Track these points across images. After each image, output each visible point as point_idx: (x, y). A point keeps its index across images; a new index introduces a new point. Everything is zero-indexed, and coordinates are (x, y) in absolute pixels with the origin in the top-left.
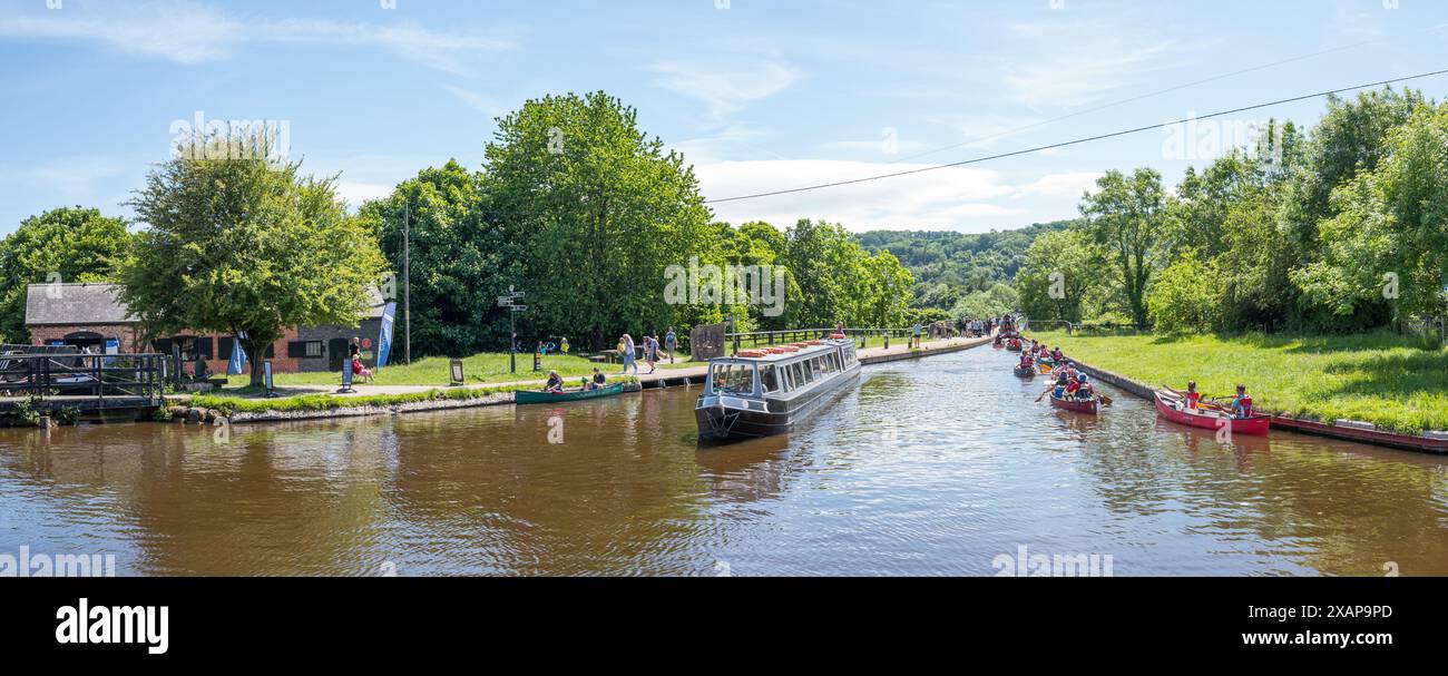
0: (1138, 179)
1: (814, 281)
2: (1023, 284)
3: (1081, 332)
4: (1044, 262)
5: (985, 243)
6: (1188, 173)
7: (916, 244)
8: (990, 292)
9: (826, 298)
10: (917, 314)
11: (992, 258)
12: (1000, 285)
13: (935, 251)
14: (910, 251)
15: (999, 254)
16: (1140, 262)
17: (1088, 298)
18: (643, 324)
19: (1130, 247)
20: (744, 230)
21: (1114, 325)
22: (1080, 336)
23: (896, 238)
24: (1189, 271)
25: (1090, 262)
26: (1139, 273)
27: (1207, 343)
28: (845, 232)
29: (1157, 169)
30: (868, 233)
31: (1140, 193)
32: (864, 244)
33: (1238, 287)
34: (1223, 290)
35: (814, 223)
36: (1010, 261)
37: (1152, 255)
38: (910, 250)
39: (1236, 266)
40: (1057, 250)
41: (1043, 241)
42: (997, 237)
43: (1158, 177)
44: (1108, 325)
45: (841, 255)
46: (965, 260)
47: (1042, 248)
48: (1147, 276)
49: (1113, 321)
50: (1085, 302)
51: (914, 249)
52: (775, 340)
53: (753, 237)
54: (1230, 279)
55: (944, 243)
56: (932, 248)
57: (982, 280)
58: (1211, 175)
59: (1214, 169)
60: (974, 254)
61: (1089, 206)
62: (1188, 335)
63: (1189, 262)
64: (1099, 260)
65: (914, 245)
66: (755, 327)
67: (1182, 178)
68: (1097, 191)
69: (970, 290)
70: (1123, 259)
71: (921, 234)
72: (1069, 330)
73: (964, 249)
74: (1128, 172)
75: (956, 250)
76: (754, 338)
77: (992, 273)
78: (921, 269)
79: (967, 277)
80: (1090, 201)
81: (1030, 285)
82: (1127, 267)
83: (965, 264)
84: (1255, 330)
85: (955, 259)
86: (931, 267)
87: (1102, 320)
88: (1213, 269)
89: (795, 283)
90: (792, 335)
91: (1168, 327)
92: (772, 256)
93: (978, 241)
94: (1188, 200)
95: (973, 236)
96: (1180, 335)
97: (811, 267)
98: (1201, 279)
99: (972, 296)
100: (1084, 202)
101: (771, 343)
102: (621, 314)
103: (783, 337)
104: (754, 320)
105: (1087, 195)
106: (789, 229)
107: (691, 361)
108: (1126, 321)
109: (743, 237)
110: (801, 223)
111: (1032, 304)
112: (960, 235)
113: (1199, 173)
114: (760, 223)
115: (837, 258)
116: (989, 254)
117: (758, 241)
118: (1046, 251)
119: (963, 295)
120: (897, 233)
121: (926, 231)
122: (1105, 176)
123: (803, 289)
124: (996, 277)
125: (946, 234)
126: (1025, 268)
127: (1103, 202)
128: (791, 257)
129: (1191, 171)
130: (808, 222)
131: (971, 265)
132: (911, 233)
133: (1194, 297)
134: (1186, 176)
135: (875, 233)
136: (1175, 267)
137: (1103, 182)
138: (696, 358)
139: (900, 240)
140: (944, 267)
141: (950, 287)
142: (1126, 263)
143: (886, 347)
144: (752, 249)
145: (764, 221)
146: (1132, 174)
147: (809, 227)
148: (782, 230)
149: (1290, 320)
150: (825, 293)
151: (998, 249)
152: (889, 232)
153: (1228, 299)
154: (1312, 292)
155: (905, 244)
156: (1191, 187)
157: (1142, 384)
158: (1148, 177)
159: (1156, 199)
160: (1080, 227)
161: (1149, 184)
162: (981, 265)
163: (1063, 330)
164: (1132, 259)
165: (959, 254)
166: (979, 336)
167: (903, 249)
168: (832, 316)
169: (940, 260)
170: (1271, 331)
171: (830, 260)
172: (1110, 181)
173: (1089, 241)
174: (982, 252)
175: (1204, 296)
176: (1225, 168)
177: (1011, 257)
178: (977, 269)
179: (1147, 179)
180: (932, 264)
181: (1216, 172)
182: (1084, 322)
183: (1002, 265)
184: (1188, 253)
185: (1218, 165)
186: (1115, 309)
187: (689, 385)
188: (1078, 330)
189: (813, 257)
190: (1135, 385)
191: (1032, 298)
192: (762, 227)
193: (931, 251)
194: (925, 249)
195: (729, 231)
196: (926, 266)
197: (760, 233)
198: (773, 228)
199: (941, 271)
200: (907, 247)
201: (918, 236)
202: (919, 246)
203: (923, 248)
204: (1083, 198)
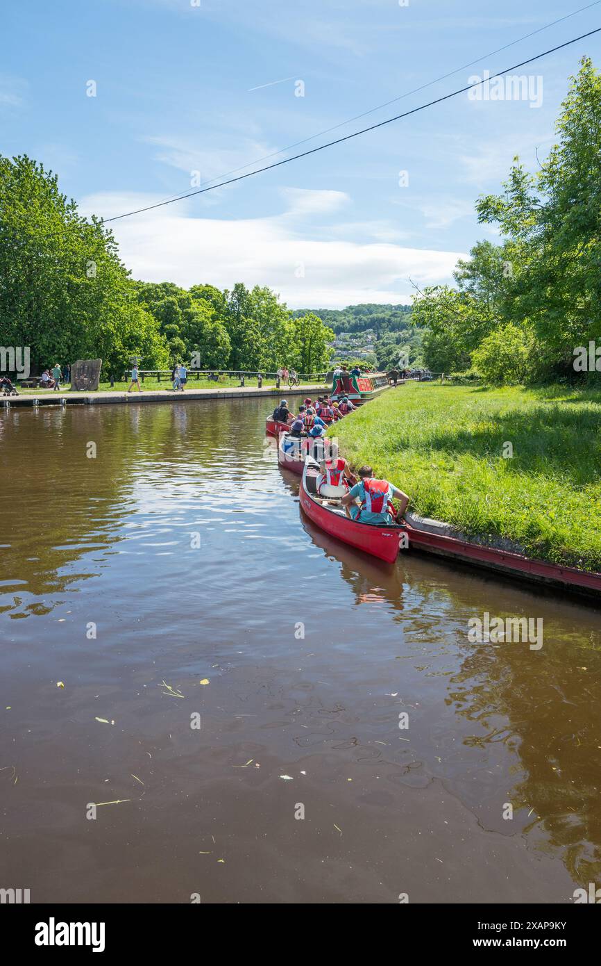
7: (394, 315)
14: (389, 321)
20: (192, 291)
23: (380, 310)
30: (359, 306)
32: (355, 314)
38: (389, 319)
51: (393, 319)
53: (198, 297)
56: (408, 318)
65: (392, 316)
71: (399, 307)
78: (394, 335)
86: (404, 333)
97: (241, 322)
107: (70, 390)
109: (187, 295)
110: (237, 287)
114: (207, 286)
117: (201, 300)
120: (381, 306)
130: (242, 285)
132: (391, 307)
135: (364, 306)
138: (74, 388)
139: (383, 312)
140: (413, 334)
141: (412, 348)
143: (260, 386)
144: (194, 305)
145: (210, 284)
147: (242, 290)
148: (223, 291)
152: (375, 305)
155: (386, 315)
167: (384, 318)
180: (405, 331)
192: (207, 289)
193: (405, 320)
194: (401, 319)
195: (174, 290)
196: (401, 333)
197: (204, 293)
198: (217, 290)
199: (411, 336)
200: (388, 317)
201: (396, 309)
202: (396, 317)
203: (399, 319)
204: (456, 266)
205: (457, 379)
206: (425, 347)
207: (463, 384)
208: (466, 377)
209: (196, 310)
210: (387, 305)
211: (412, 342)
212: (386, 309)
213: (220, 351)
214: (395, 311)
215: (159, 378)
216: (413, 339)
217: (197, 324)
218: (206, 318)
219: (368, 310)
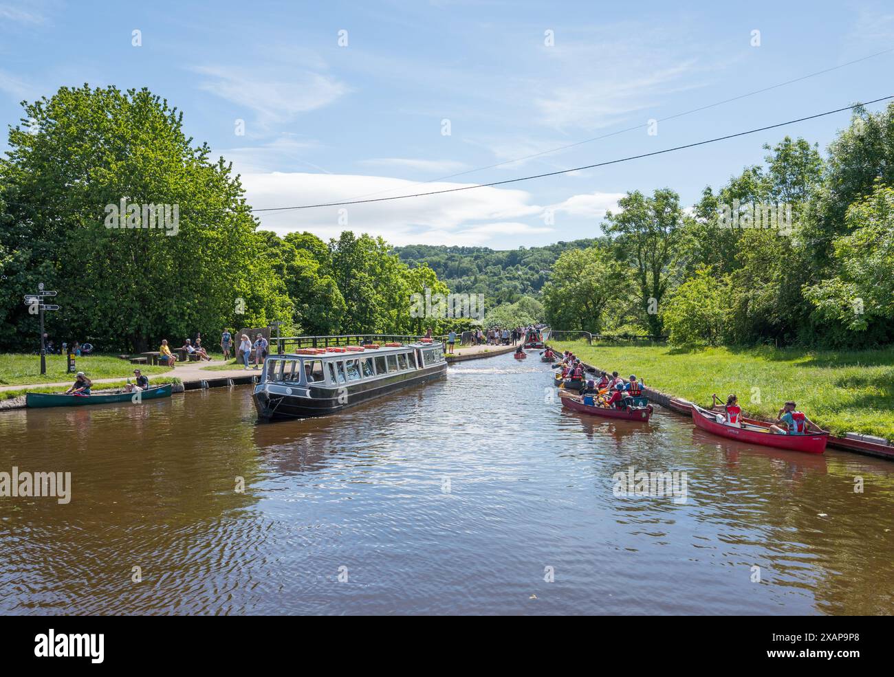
0: (657, 199)
1: (357, 290)
2: (548, 297)
3: (600, 342)
4: (568, 277)
5: (514, 259)
6: (706, 193)
8: (517, 304)
9: (367, 307)
10: (451, 323)
11: (520, 273)
12: (527, 298)
13: (468, 266)
14: (446, 265)
15: (527, 270)
16: (657, 277)
17: (608, 311)
18: (188, 326)
19: (648, 264)
20: (289, 239)
21: (631, 336)
22: (599, 346)
23: (433, 253)
24: (703, 287)
25: (610, 277)
26: (656, 288)
27: (719, 355)
28: (386, 245)
29: (675, 190)
30: (407, 247)
31: (659, 213)
32: (403, 258)
33: (751, 302)
34: (735, 305)
35: (357, 235)
36: (536, 276)
37: (669, 272)
38: (446, 264)
39: (749, 282)
40: (580, 267)
41: (567, 258)
42: (525, 254)
43: (676, 198)
44: (626, 336)
45: (381, 267)
46: (495, 275)
47: (566, 264)
48: (663, 291)
49: (631, 333)
50: (604, 314)
51: (450, 264)
52: (319, 344)
53: (298, 247)
54: (743, 295)
55: (476, 258)
56: (466, 262)
57: (511, 293)
58: (727, 195)
59: (730, 190)
60: (504, 269)
61: (610, 225)
62: (701, 348)
63: (704, 278)
64: (619, 276)
65: (448, 259)
66: (299, 332)
67: (699, 198)
68: (618, 211)
69: (499, 302)
70: (641, 275)
71: (455, 249)
72: (590, 340)
73: (495, 264)
74: (648, 193)
75: (487, 265)
76: (299, 342)
77: (520, 287)
78: (456, 281)
79: (497, 290)
80: (612, 220)
81: (554, 298)
82: (644, 283)
83: (496, 278)
84: (767, 343)
85: (486, 273)
86: (465, 280)
87: (620, 331)
88: (727, 285)
89: (338, 292)
90: (335, 340)
91: (682, 339)
92: (316, 266)
93: (507, 257)
94: (704, 220)
95: (503, 252)
96: (693, 346)
97: (354, 277)
98: (714, 294)
99: (501, 308)
100: (607, 222)
101: (315, 346)
102: (165, 317)
103: (326, 342)
104: (298, 325)
105: (609, 215)
106: (333, 241)
107: (235, 363)
108: (642, 333)
109: (288, 246)
110: (344, 235)
111: (556, 316)
112: (491, 251)
113: (716, 193)
114: (305, 234)
115: (378, 270)
116: (517, 269)
117: (303, 251)
118: (569, 267)
119: (493, 306)
121: (460, 246)
122: (626, 196)
123: (346, 296)
124: (523, 291)
125: (478, 250)
126: (550, 283)
127: (624, 222)
128: (334, 267)
129: (708, 191)
130: (351, 234)
131: (501, 279)
132: (446, 248)
133: (708, 311)
134: (703, 196)
135: (413, 247)
136: (690, 283)
137: (624, 203)
138: (241, 360)
139: (436, 254)
140: (476, 280)
142: (644, 279)
144: (298, 258)
145: (308, 232)
146: (652, 195)
147: (352, 239)
148: (326, 241)
149: (801, 333)
150: (367, 302)
151: (526, 264)
152: (426, 246)
153: (741, 314)
154: (824, 309)
155: (442, 258)
156: (708, 207)
157: (657, 391)
158: (666, 198)
159: (674, 219)
160: (601, 245)
161: (668, 204)
162: (510, 279)
163: (584, 340)
164: (650, 276)
165: (490, 268)
166: (508, 344)
167: (439, 262)
168: (373, 323)
169: (473, 274)
170: (782, 344)
171: (372, 271)
172: (632, 201)
173: (609, 258)
174: (511, 268)
175: (717, 310)
176: (741, 188)
177: (537, 272)
178: (506, 282)
179: (666, 199)
180: (465, 278)
181: (732, 192)
182: (604, 333)
183: (528, 280)
184: (703, 270)
185: (734, 185)
186: (632, 322)
187: (232, 386)
188: (597, 340)
189: (356, 267)
190: (650, 392)
191: (556, 311)
192: (307, 238)
193: (464, 265)
194: (460, 263)
195: (275, 240)
196: (460, 279)
197: (305, 243)
198: (318, 239)
199: (474, 284)
200: (443, 261)
201: (452, 252)
202: (453, 260)
203: (458, 262)
204: (605, 218)
205: (608, 338)
206: (547, 301)
207: (622, 345)
208: (619, 336)
209: (301, 264)
210: (441, 247)
211: (475, 290)
212: (440, 250)
213: (335, 311)
214: (452, 254)
215: (299, 346)
216: (476, 288)
217: (305, 279)
218: (314, 272)
219: (418, 252)
